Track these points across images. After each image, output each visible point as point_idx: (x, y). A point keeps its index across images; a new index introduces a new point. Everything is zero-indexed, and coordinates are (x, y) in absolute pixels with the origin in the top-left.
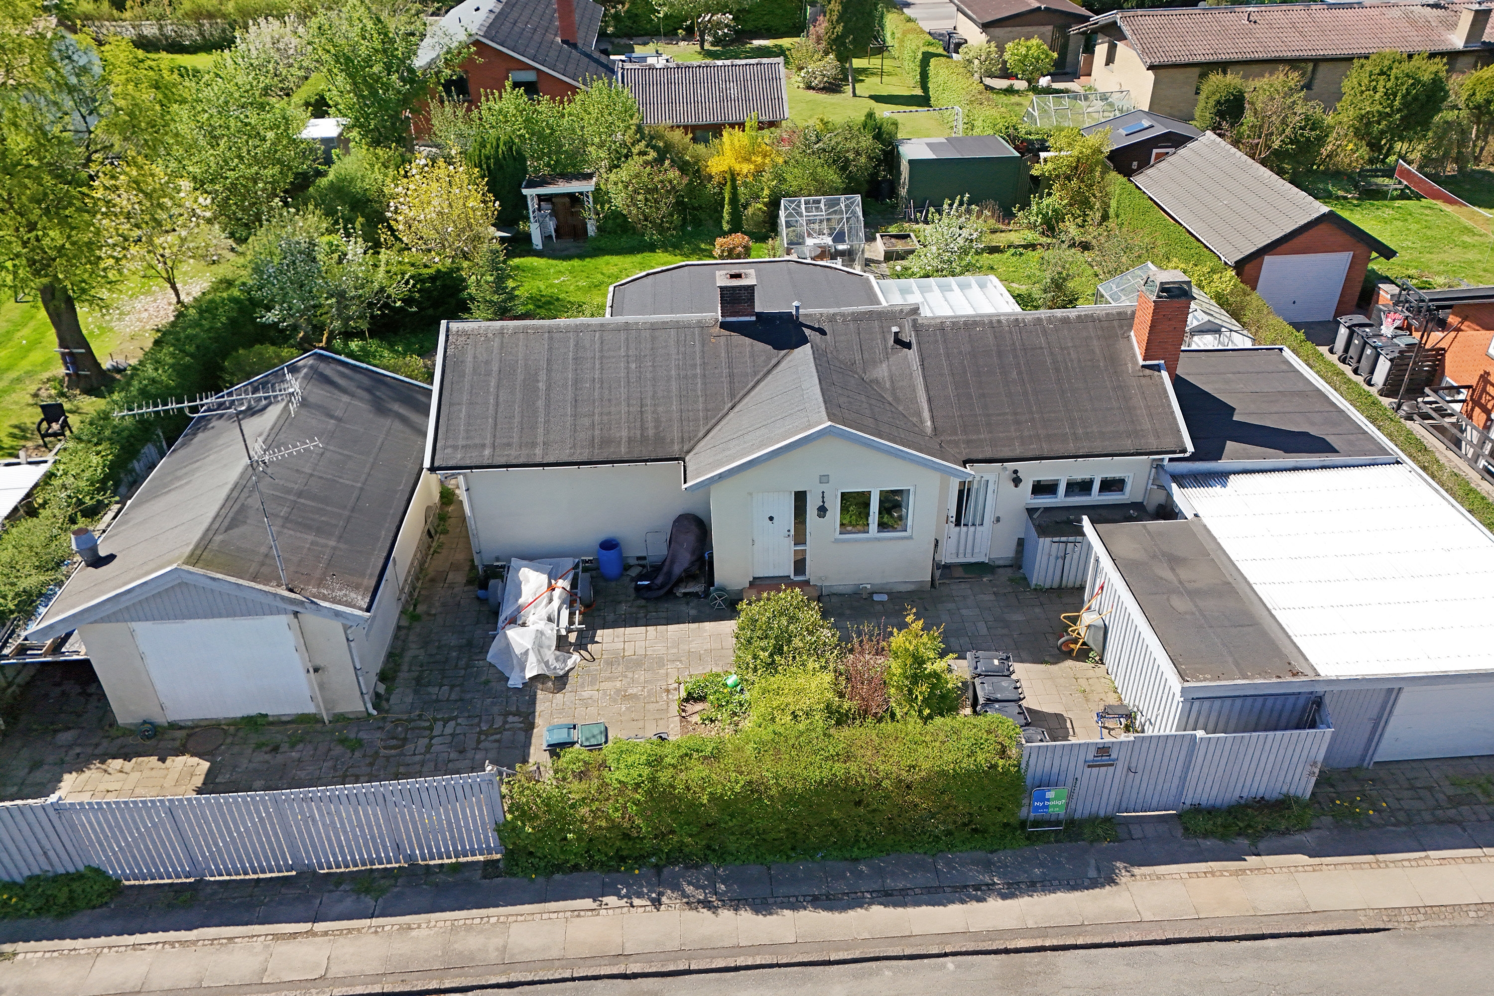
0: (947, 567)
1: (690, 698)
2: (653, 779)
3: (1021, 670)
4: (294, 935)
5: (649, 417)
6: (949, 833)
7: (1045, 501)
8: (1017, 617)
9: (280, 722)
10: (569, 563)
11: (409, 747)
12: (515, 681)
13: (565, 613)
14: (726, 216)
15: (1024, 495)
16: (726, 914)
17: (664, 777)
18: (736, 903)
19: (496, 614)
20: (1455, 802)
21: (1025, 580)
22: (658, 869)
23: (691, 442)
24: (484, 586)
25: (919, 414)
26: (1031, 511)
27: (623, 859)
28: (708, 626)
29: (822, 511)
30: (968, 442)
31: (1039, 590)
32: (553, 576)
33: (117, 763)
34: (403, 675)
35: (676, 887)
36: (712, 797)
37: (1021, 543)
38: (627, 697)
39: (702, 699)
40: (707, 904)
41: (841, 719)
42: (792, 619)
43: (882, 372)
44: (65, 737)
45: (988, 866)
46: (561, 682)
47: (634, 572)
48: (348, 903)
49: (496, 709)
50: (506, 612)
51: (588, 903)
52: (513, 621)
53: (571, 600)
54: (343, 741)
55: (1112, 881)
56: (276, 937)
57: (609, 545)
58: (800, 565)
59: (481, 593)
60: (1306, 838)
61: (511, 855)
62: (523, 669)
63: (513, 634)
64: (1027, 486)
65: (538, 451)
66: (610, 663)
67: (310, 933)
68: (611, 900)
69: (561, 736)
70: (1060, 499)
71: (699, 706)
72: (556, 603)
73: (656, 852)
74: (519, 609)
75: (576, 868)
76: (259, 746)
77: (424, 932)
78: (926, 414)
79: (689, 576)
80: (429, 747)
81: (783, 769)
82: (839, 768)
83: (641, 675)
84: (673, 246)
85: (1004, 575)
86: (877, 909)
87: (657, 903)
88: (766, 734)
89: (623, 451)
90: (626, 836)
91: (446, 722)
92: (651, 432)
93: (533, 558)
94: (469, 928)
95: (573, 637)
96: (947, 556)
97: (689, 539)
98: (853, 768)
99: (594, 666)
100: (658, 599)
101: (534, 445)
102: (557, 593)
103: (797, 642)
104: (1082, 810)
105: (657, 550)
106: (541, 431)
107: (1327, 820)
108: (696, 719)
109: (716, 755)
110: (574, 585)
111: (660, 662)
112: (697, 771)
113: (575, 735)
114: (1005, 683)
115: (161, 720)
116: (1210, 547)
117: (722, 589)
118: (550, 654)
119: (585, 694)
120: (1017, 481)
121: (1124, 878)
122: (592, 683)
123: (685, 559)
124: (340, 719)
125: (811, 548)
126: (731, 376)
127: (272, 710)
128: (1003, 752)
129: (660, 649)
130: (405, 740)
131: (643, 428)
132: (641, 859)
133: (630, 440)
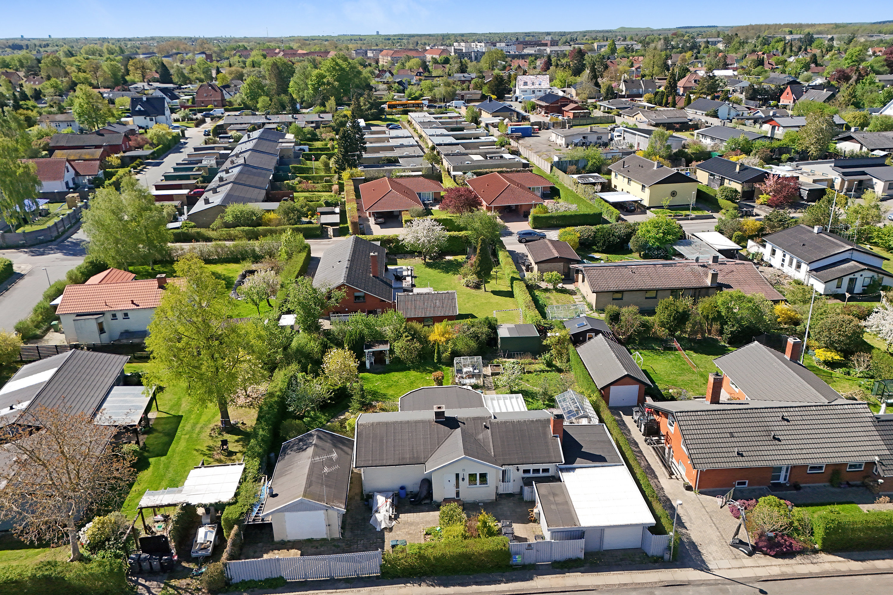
0: (501, 494)
1: (427, 534)
2: (420, 552)
3: (514, 525)
4: (332, 593)
5: (415, 451)
6: (492, 567)
7: (527, 475)
8: (519, 510)
9: (317, 541)
10: (391, 494)
11: (352, 547)
12: (378, 529)
13: (391, 509)
14: (436, 357)
15: (521, 474)
16: (437, 588)
17: (422, 552)
18: (439, 585)
19: (371, 509)
20: (622, 560)
21: (523, 498)
22: (420, 577)
23: (427, 459)
24: (367, 500)
25: (490, 450)
26: (523, 478)
27: (411, 575)
28: (431, 513)
29: (463, 479)
30: (504, 459)
31: (526, 502)
32: (387, 498)
33: (276, 552)
34: (347, 527)
35: (424, 581)
36: (434, 557)
37: (521, 487)
38: (409, 534)
39: (430, 534)
40: (432, 585)
41: (465, 538)
42: (454, 511)
43: (481, 436)
44: (260, 545)
45: (502, 576)
46: (391, 529)
47: (409, 496)
48: (344, 585)
49: (374, 537)
50: (374, 509)
51: (403, 585)
52: (377, 511)
53: (392, 505)
54: (334, 546)
55: (532, 579)
56: (328, 593)
57: (403, 488)
58: (458, 494)
59: (366, 503)
60: (582, 569)
61: (383, 573)
62: (380, 526)
63: (377, 515)
64: (521, 471)
65: (385, 462)
66: (404, 524)
67: (336, 592)
68: (409, 584)
69: (394, 543)
70: (531, 475)
71: (429, 536)
72: (388, 506)
73: (420, 572)
74: (378, 508)
75: (399, 577)
76: (312, 547)
78: (492, 451)
79: (426, 498)
80: (358, 547)
81: (451, 550)
82: (464, 550)
83: (413, 528)
84: (416, 368)
85: (518, 497)
86: (474, 586)
87: (420, 585)
88: (447, 542)
89: (408, 461)
90: (412, 568)
91: (361, 540)
92: (415, 456)
93: (381, 492)
94: (374, 591)
95: (393, 516)
96: (501, 491)
97: (426, 487)
98: (468, 549)
99: (399, 525)
100: (417, 505)
101: (383, 460)
102: (388, 503)
103: (455, 518)
104: (527, 562)
105: (416, 489)
106: (385, 455)
107: (588, 565)
108: (429, 540)
109: (434, 547)
110: (393, 501)
111: (418, 524)
112: (430, 550)
113: (398, 543)
114: (510, 529)
115: (286, 539)
116: (565, 491)
117: (435, 502)
118: (387, 521)
119: (398, 533)
120: (518, 470)
121: (535, 579)
122: (400, 529)
123: (424, 493)
124: (333, 539)
125: (460, 489)
126: (438, 437)
127: (315, 537)
128: (504, 546)
129: (418, 520)
130: (351, 545)
131: (413, 454)
132: (416, 575)
133: (410, 458)
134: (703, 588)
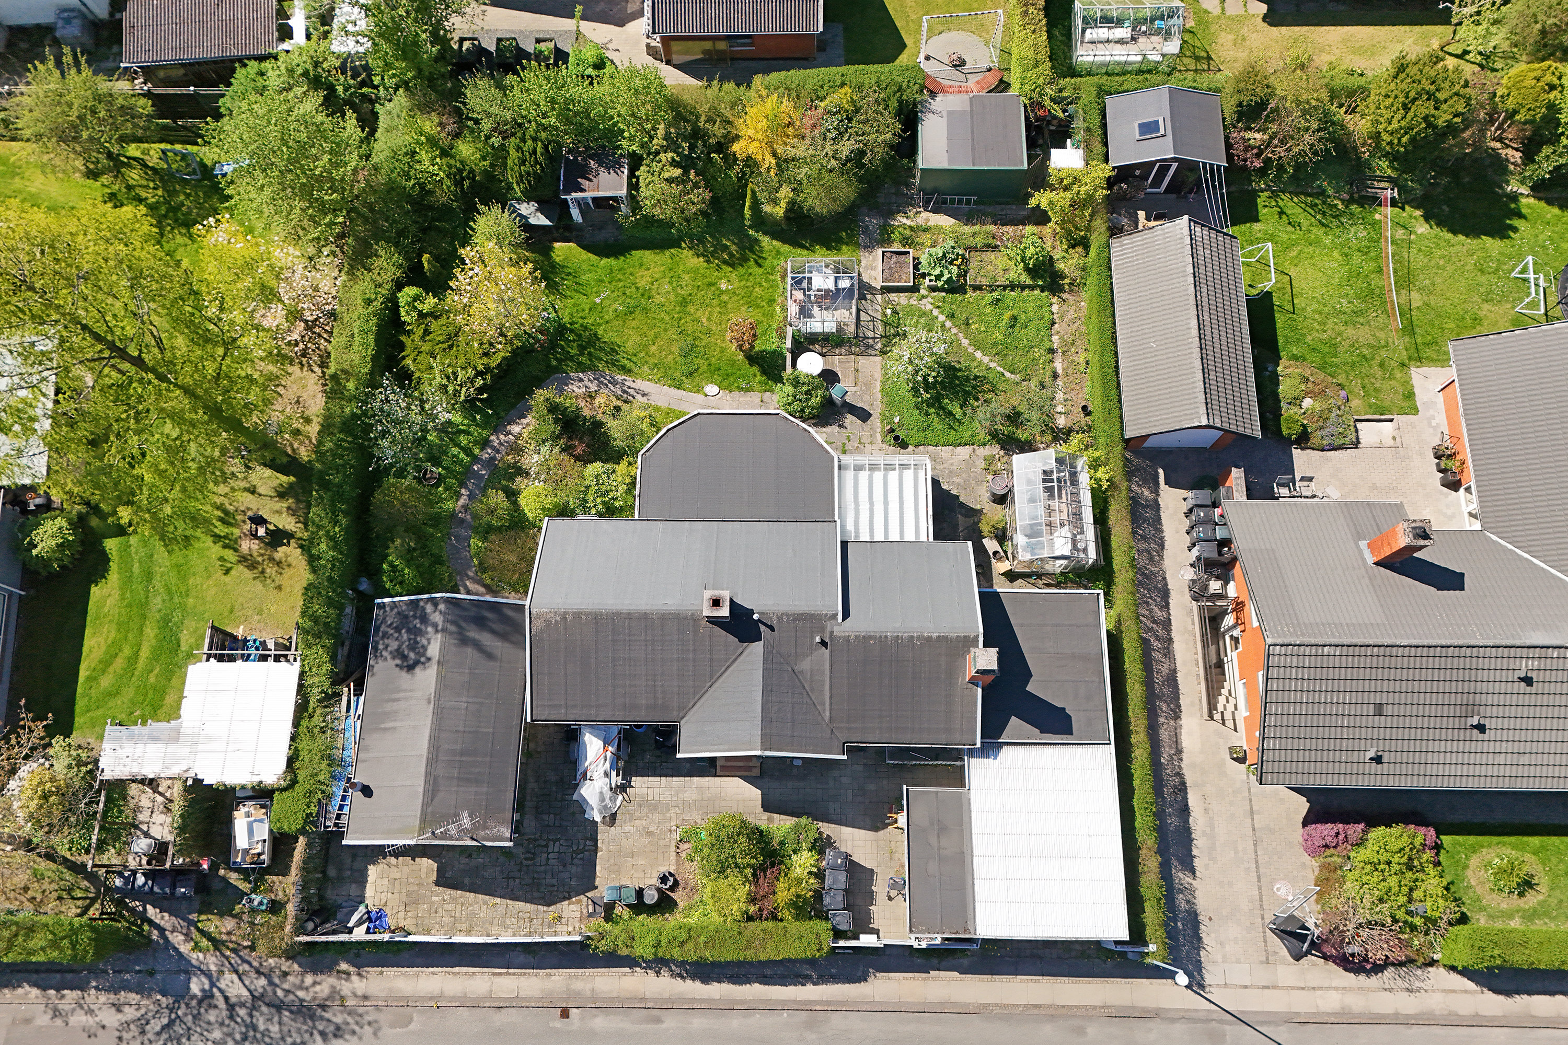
1: (682, 840)
4: (500, 974)
5: (659, 690)
10: (615, 729)
11: (538, 859)
13: (614, 769)
18: (694, 976)
23: (684, 710)
24: (567, 746)
25: (823, 704)
28: (695, 779)
30: (849, 729)
32: (606, 742)
33: (392, 860)
39: (689, 842)
43: (805, 665)
46: (612, 822)
47: (654, 728)
48: (521, 959)
49: (580, 835)
50: (580, 769)
51: (627, 969)
52: (584, 776)
54: (503, 853)
55: (866, 979)
56: (494, 974)
63: (585, 786)
66: (639, 805)
67: (507, 974)
68: (638, 970)
69: (613, 896)
71: (686, 848)
72: (608, 762)
74: (587, 768)
76: (461, 853)
77: (557, 978)
78: (828, 706)
80: (548, 859)
87: (658, 973)
91: (555, 841)
92: (660, 702)
95: (618, 785)
99: (631, 806)
102: (609, 754)
108: (684, 855)
110: (618, 748)
111: (668, 808)
114: (840, 876)
116: (965, 819)
118: (607, 798)
119: (627, 828)
121: (871, 979)
122: (630, 821)
126: (711, 659)
129: (667, 797)
130: (535, 854)
131: (655, 698)
134: (1179, 1027)
